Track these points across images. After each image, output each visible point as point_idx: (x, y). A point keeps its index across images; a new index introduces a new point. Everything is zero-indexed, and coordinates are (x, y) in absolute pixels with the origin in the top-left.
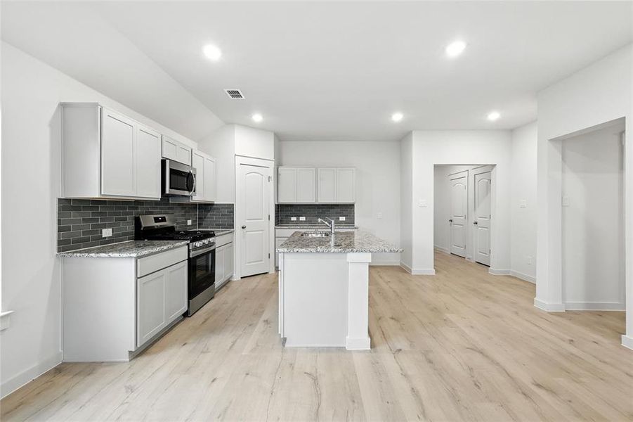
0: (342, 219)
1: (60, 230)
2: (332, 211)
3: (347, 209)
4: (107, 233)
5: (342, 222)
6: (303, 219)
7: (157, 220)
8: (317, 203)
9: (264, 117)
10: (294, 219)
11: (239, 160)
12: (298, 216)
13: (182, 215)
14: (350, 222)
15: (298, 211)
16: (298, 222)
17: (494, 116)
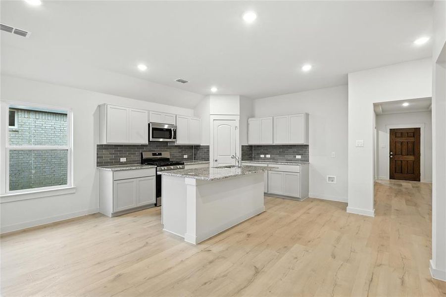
0: (299, 157)
1: (98, 158)
2: (290, 150)
3: (302, 149)
4: (123, 160)
5: (298, 160)
6: (268, 156)
7: (154, 154)
8: (274, 144)
9: (218, 89)
10: (262, 156)
11: (212, 117)
12: (265, 154)
13: (179, 152)
14: (306, 160)
15: (265, 150)
16: (265, 159)
17: (421, 41)
